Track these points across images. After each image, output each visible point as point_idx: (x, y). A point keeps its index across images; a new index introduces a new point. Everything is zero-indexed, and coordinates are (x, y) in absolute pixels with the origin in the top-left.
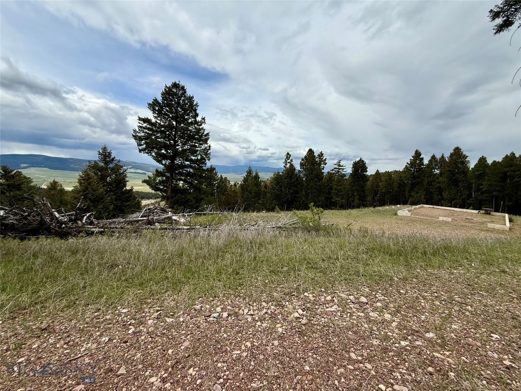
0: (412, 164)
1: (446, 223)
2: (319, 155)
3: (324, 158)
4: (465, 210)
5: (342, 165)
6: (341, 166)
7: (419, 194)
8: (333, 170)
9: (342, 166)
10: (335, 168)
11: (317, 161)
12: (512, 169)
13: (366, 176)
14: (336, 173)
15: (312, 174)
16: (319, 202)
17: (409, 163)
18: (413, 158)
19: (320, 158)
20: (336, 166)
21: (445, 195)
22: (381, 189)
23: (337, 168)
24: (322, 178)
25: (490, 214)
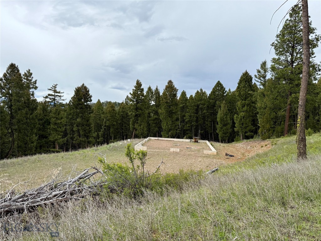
0: (135, 94)
1: (177, 153)
2: (25, 75)
3: (34, 80)
4: (181, 140)
5: (58, 90)
6: (57, 92)
7: (142, 126)
8: (47, 97)
9: (59, 93)
10: (49, 95)
11: (24, 83)
12: (202, 102)
13: (89, 107)
14: (52, 102)
15: (18, 101)
16: (32, 143)
17: (132, 93)
18: (134, 89)
19: (27, 79)
20: (51, 92)
21: (164, 126)
22: (105, 123)
23: (52, 95)
24: (36, 109)
25: (197, 142)
